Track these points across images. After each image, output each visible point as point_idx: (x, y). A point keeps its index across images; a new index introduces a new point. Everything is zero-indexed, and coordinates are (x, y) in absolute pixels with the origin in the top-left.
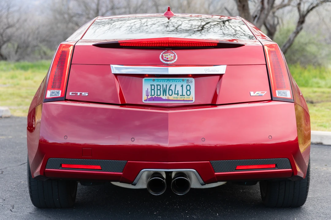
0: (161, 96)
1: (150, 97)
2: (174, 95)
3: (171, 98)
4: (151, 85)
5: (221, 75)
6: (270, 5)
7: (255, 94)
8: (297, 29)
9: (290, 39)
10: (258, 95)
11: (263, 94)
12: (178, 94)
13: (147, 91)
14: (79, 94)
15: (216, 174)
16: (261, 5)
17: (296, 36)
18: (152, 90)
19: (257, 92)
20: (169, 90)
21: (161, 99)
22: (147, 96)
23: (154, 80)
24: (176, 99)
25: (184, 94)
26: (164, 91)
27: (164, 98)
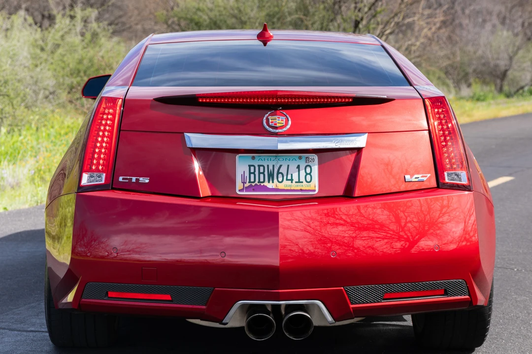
0: (266, 184)
1: (247, 185)
2: (285, 182)
3: (281, 186)
5: (359, 150)
7: (413, 179)
10: (417, 180)
11: (425, 179)
12: (292, 180)
13: (243, 176)
14: (134, 180)
15: (352, 306)
18: (250, 173)
19: (415, 176)
20: (278, 173)
21: (265, 189)
22: (244, 183)
23: (253, 158)
24: (289, 188)
25: (302, 180)
26: (270, 175)
27: (270, 186)
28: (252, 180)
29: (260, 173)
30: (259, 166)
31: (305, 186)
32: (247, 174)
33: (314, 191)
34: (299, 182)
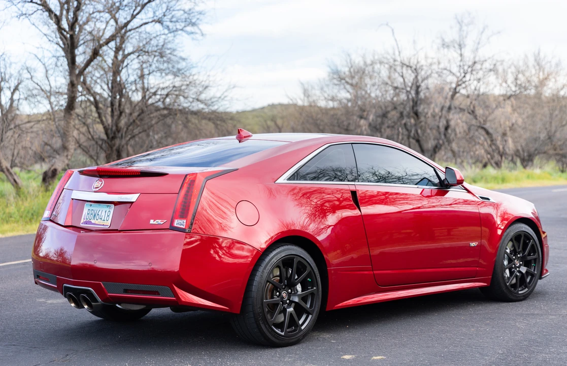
0: (92, 220)
1: (85, 220)
2: (99, 220)
3: (97, 222)
4: (89, 209)
5: (132, 203)
7: (155, 223)
10: (157, 223)
11: (162, 223)
12: (101, 219)
13: (85, 215)
15: (109, 294)
19: (157, 221)
20: (98, 214)
21: (90, 223)
23: (91, 205)
24: (99, 223)
25: (105, 219)
26: (95, 216)
27: (93, 221)
28: (87, 218)
29: (91, 214)
31: (105, 222)
33: (108, 225)
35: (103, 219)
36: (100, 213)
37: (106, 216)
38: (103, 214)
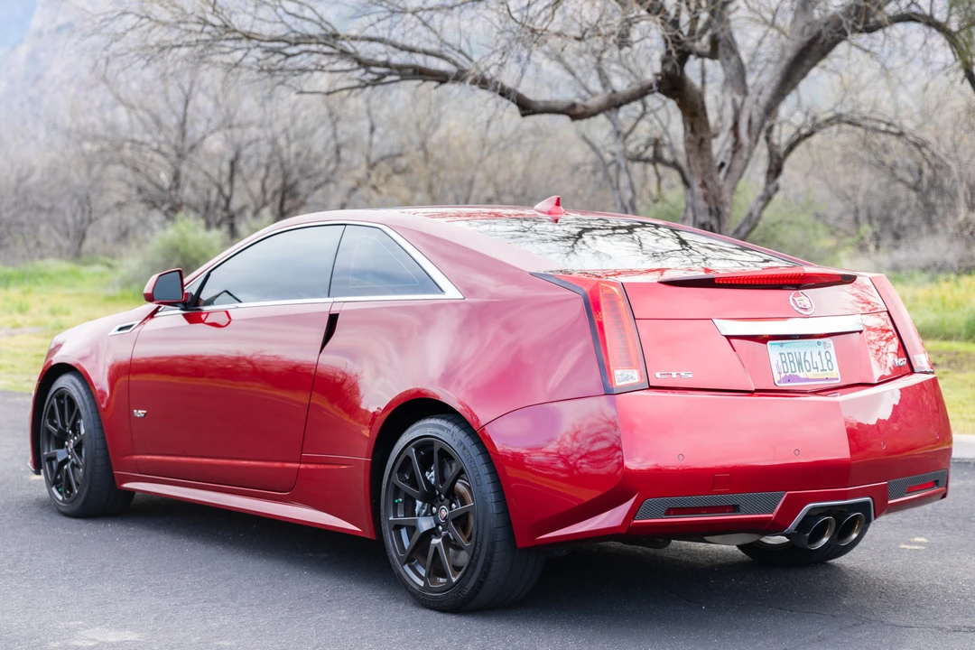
0: (797, 373)
1: (783, 375)
2: (814, 371)
3: (810, 375)
4: (781, 354)
6: (754, 137)
8: (766, 190)
9: (750, 215)
12: (817, 368)
13: (777, 365)
14: (674, 375)
16: (732, 139)
17: (764, 207)
18: (783, 362)
20: (805, 361)
21: (798, 379)
22: (780, 373)
23: (782, 345)
24: (816, 377)
25: (826, 367)
26: (800, 363)
27: (802, 375)
28: (786, 370)
29: (790, 362)
30: (788, 354)
31: (828, 374)
32: (780, 364)
33: (837, 379)
34: (824, 370)
35: (820, 368)
36: (808, 358)
37: (825, 362)
38: (816, 358)
